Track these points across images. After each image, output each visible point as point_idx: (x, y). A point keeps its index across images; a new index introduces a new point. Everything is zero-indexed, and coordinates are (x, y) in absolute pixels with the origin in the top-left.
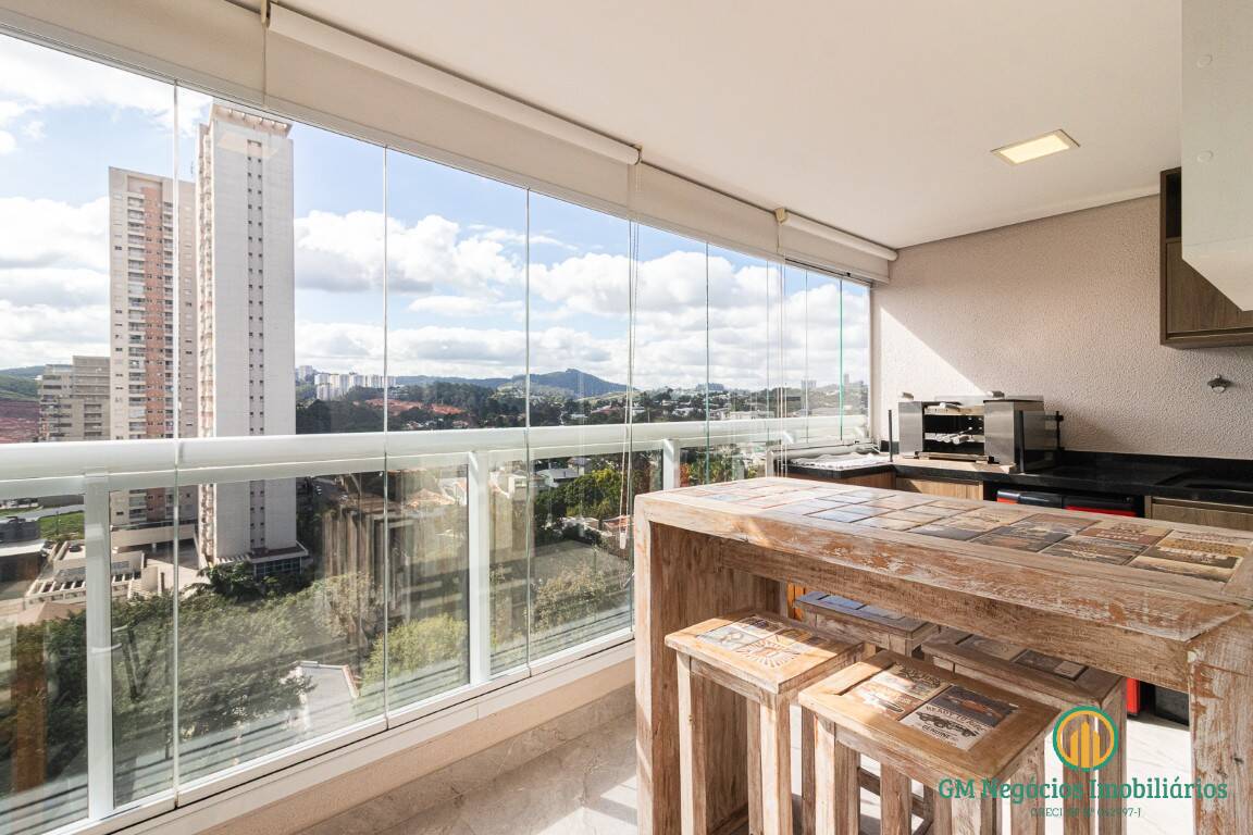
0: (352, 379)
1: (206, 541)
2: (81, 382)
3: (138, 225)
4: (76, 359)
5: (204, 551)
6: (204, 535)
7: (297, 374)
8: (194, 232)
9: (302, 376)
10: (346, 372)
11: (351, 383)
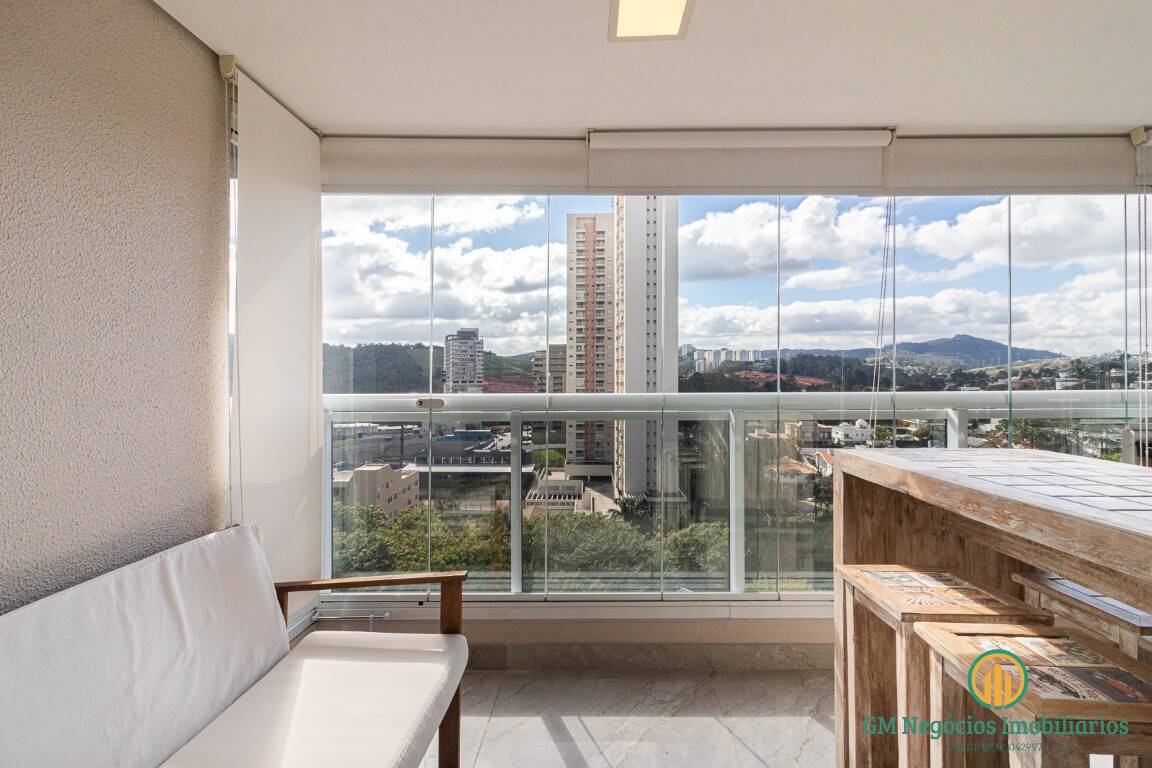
0: (723, 353)
1: (618, 479)
2: (555, 362)
3: (582, 251)
4: (550, 346)
5: (617, 487)
6: (618, 474)
7: (680, 352)
8: (613, 249)
9: (684, 353)
10: (719, 348)
11: (723, 357)
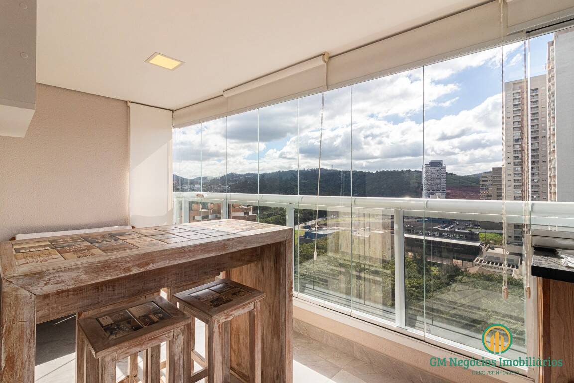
2: (495, 178)
3: (517, 105)
4: (493, 168)
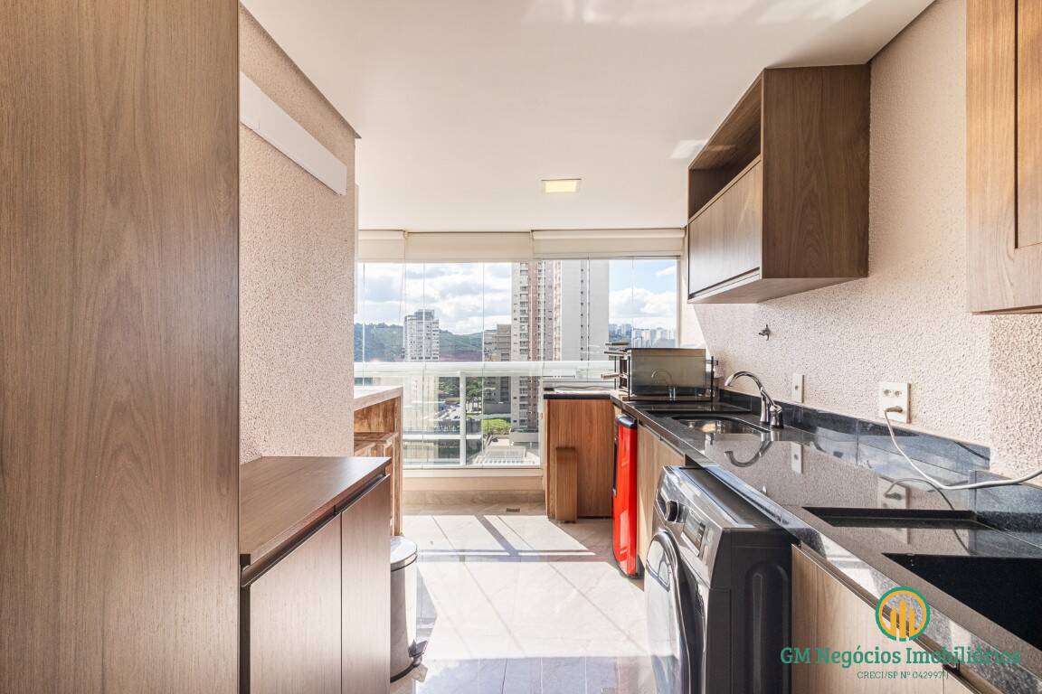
2: (501, 340)
4: (498, 326)
9: (623, 332)
11: (658, 336)
